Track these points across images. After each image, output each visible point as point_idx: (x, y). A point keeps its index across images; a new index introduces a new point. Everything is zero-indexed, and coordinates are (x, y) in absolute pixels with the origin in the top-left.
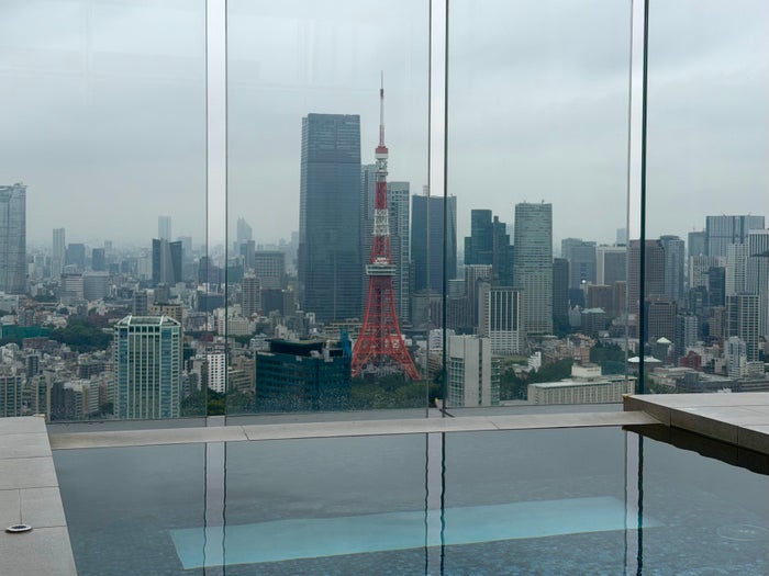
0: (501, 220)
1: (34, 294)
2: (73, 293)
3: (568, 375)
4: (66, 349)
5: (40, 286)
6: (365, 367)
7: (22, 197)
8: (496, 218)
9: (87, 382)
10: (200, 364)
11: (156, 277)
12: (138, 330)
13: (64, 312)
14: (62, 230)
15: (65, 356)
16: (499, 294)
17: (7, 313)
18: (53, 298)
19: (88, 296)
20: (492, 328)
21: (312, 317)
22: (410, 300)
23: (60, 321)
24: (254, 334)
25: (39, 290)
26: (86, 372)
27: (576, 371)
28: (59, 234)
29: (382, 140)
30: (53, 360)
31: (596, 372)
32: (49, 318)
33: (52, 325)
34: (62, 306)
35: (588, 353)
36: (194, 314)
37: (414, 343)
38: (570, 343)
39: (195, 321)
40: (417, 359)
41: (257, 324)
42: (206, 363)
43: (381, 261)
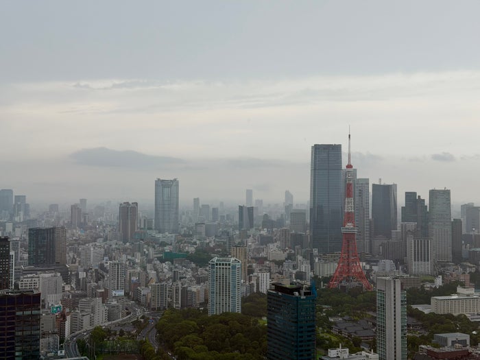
0: (422, 198)
1: (183, 233)
2: (200, 233)
3: (455, 292)
4: (193, 265)
5: (185, 229)
6: (341, 282)
7: (177, 185)
8: (419, 197)
9: (199, 287)
10: (256, 278)
11: (241, 225)
12: (220, 265)
13: (195, 243)
14: (198, 199)
15: (192, 269)
16: (418, 241)
17: (168, 244)
18: (191, 236)
19: (208, 235)
20: (415, 260)
21: (315, 251)
22: (371, 241)
23: (192, 249)
24: (286, 259)
25: (185, 231)
26: (199, 281)
27: (459, 289)
28: (196, 201)
29: (349, 161)
30: (187, 271)
31: (471, 291)
32: (187, 248)
33: (188, 252)
34: (195, 240)
35: (469, 278)
36: (258, 247)
37: (371, 267)
38: (461, 270)
39: (258, 250)
40: (371, 277)
41: (288, 254)
42: (258, 278)
43: (349, 225)
